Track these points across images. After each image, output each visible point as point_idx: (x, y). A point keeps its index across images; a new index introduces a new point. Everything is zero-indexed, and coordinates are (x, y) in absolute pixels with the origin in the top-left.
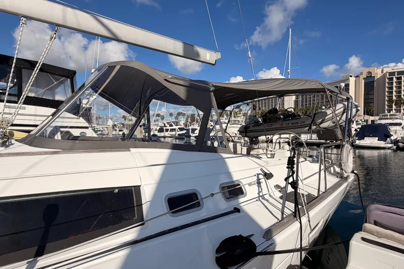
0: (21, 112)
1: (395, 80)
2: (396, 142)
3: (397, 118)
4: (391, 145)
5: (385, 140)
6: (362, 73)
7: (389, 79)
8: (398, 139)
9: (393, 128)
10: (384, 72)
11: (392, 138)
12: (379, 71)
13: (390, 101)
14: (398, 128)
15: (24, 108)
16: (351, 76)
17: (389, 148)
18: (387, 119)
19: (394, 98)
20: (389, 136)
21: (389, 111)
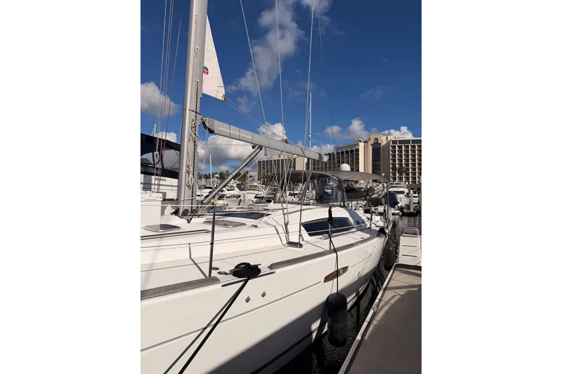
0: (162, 183)
1: (397, 148)
2: (401, 209)
3: (401, 187)
4: (398, 211)
5: (394, 207)
6: (370, 139)
7: (392, 146)
8: (404, 206)
9: (399, 196)
10: (389, 139)
11: (399, 205)
12: (384, 138)
13: (394, 168)
14: (402, 196)
15: (165, 180)
16: (360, 141)
17: (397, 214)
18: (393, 187)
19: (397, 166)
20: (397, 203)
21: (395, 179)
